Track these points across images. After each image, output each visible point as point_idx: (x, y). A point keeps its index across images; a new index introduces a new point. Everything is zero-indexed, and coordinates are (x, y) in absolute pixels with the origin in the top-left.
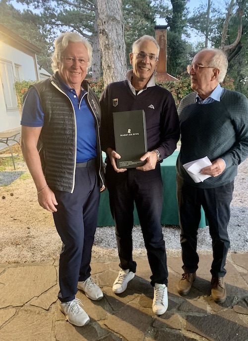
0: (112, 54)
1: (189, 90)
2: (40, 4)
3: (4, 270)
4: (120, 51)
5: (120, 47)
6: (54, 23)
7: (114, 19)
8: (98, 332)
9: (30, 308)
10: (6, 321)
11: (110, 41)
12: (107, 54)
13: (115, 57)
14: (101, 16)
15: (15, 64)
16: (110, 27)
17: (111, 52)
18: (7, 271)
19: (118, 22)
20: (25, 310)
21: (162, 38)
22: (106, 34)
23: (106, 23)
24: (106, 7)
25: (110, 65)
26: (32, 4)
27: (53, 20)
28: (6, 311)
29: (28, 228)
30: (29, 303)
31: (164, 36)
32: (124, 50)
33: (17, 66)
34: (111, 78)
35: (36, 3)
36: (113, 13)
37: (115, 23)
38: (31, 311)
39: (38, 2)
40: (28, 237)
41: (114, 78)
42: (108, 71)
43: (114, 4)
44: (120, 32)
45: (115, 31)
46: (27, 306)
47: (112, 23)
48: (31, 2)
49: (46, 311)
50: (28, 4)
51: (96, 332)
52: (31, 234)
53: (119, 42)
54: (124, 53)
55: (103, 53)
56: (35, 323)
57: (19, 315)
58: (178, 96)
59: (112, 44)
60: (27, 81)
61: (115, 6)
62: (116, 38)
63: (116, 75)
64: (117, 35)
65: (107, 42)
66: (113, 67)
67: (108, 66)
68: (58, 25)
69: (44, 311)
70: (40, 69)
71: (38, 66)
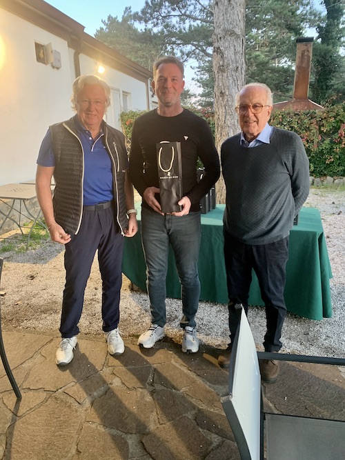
0: (227, 77)
1: (337, 122)
2: (159, 21)
3: (52, 340)
4: (237, 74)
5: (237, 68)
6: (174, 43)
7: (232, 33)
8: (131, 450)
9: (62, 397)
10: (31, 409)
11: (226, 61)
12: (220, 77)
13: (231, 81)
14: (217, 31)
15: (123, 92)
16: (227, 44)
17: (225, 75)
18: (54, 341)
19: (238, 36)
20: (56, 398)
21: (306, 54)
22: (221, 52)
23: (222, 39)
24: (223, 19)
25: (223, 91)
26: (150, 22)
27: (174, 39)
28: (36, 394)
29: (96, 289)
30: (63, 388)
31: (308, 51)
32: (243, 72)
33: (125, 94)
34: (224, 108)
35: (155, 20)
36: (231, 26)
37: (233, 38)
38: (62, 401)
39: (158, 19)
40: (92, 300)
41: (227, 107)
42: (221, 98)
43: (234, 14)
44: (240, 49)
45: (232, 48)
46: (60, 393)
47: (229, 38)
48: (150, 20)
49: (79, 405)
50: (146, 22)
51: (128, 450)
52: (97, 297)
53: (237, 62)
54: (243, 75)
55: (216, 76)
56: (62, 419)
57: (48, 403)
58: (320, 129)
59: (229, 65)
60: (134, 111)
61: (235, 17)
62: (233, 57)
63: (230, 103)
64: (235, 53)
65: (221, 63)
66: (227, 93)
67: (221, 93)
68: (179, 44)
69: (77, 404)
70: (153, 96)
71: (151, 93)
